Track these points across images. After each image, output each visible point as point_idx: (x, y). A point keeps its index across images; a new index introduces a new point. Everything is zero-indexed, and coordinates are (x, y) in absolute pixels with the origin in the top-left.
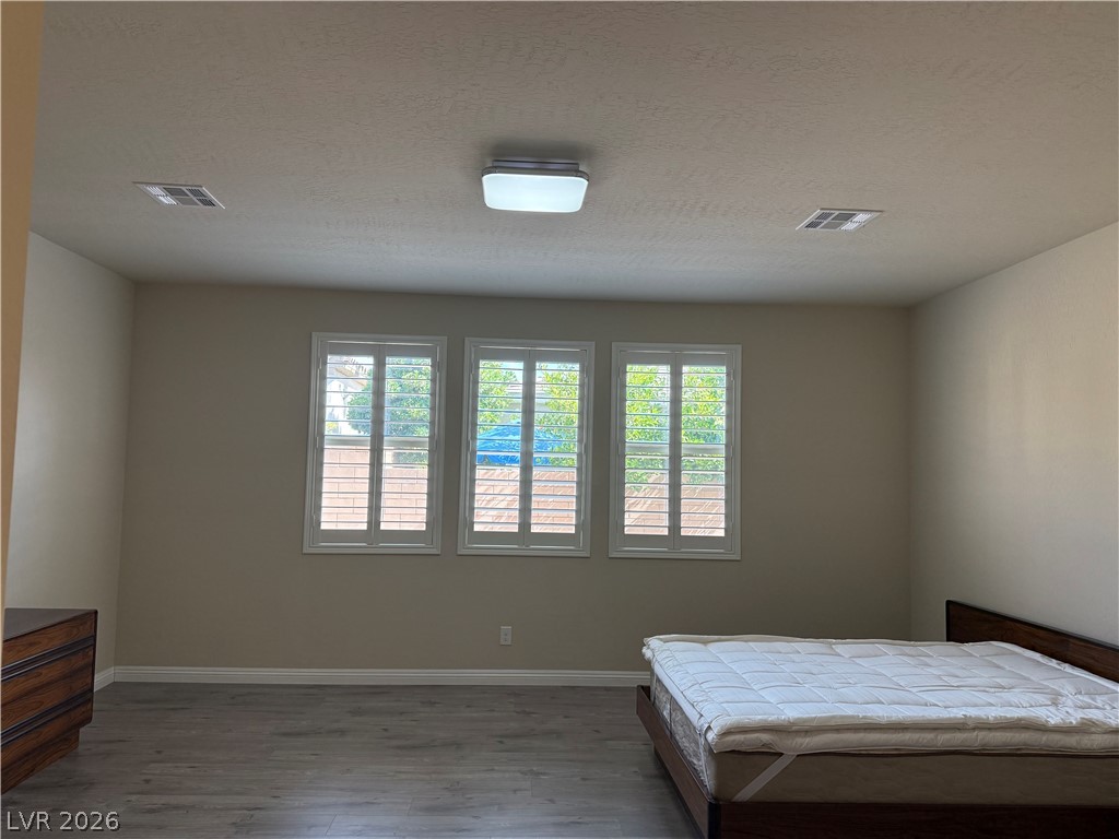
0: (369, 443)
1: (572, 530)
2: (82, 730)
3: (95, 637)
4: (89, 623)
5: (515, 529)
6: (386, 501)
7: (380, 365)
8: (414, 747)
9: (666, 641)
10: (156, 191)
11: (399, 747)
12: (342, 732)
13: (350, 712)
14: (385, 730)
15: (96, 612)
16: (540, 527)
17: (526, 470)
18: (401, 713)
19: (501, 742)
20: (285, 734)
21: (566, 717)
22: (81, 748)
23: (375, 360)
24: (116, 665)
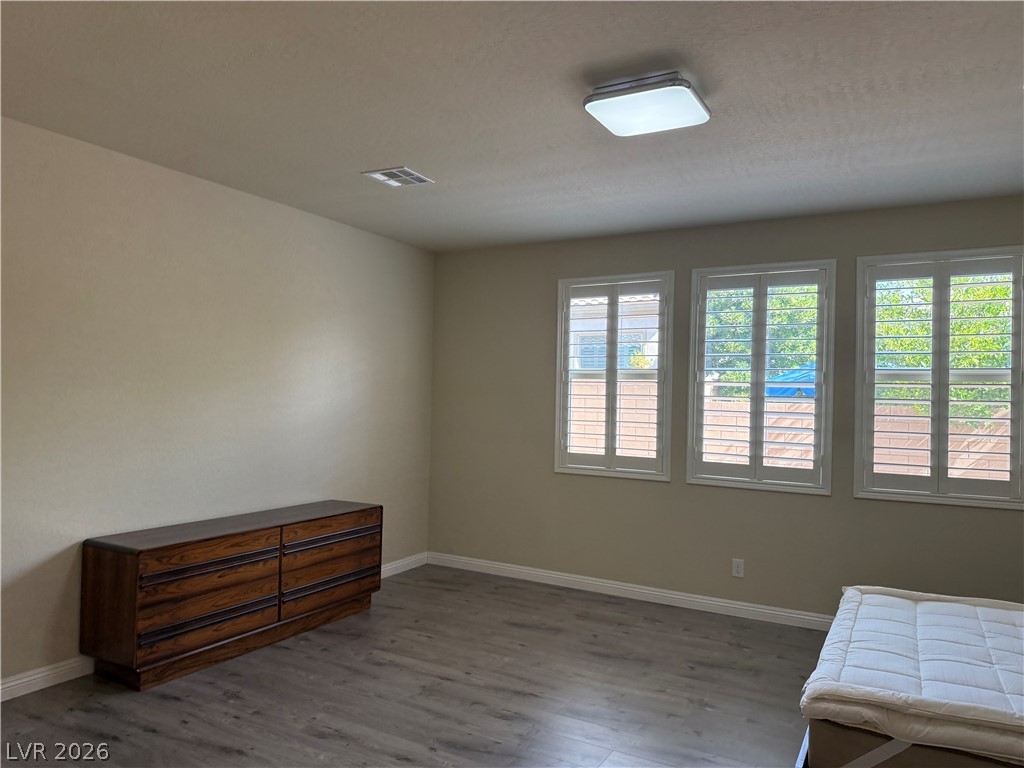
0: (605, 376)
1: (810, 466)
2: (373, 595)
3: (381, 526)
4: (375, 516)
5: (746, 461)
6: (620, 429)
7: (613, 305)
8: (608, 656)
9: (863, 593)
10: (379, 177)
11: (594, 654)
12: (558, 631)
13: (577, 615)
14: (595, 636)
15: (381, 507)
16: (771, 460)
17: (757, 402)
18: (619, 624)
19: (692, 668)
20: (515, 625)
21: (779, 657)
22: (372, 608)
23: (609, 299)
24: (428, 550)
